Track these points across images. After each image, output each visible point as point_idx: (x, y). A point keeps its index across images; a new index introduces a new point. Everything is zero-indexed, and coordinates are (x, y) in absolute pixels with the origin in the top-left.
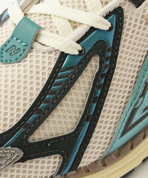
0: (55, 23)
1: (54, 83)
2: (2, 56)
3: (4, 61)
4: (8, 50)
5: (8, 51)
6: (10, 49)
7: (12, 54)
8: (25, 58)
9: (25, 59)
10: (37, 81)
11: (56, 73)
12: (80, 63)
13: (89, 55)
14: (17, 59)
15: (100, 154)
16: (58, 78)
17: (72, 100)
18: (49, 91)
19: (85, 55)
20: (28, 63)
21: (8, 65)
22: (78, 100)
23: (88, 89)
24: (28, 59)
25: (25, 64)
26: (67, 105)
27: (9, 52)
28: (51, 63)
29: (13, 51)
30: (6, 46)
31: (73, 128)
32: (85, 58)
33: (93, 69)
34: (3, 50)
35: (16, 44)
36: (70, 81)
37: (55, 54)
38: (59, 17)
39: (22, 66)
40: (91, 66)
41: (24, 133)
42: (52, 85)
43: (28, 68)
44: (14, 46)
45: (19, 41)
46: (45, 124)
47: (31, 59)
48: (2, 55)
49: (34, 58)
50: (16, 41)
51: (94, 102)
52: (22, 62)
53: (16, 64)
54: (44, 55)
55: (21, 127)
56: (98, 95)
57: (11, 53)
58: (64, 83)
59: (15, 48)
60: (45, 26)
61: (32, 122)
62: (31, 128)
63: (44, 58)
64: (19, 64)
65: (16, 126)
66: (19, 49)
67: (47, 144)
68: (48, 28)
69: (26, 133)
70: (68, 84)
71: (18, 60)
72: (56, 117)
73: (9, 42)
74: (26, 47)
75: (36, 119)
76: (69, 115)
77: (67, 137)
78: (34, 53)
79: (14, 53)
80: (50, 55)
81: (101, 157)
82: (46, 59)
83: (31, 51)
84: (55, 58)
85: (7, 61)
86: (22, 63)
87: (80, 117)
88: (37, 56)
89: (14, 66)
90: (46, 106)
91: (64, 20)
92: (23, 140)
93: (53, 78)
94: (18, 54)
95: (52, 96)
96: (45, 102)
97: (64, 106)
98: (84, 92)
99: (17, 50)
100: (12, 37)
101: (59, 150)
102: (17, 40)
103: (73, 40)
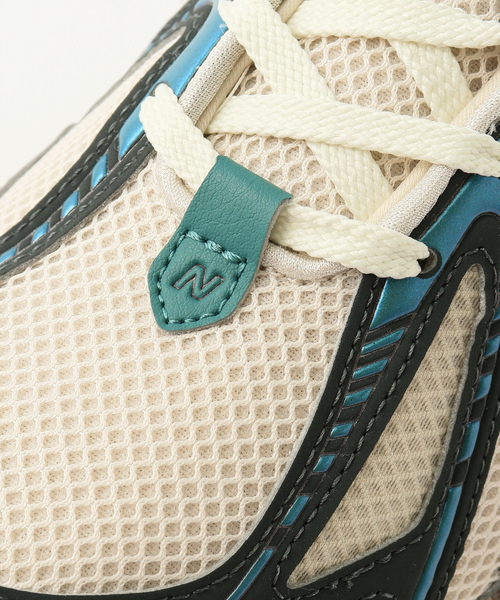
0: (330, 171)
1: (351, 382)
2: (163, 305)
3: (171, 321)
4: (178, 278)
5: (179, 284)
6: (183, 274)
7: (196, 292)
8: (243, 305)
9: (245, 309)
10: (297, 382)
11: (353, 347)
12: (429, 299)
13: (454, 268)
14: (216, 313)
15: (493, 575)
16: (362, 363)
17: (410, 428)
18: (338, 411)
19: (442, 273)
20: (255, 322)
21: (188, 336)
22: (426, 424)
23: (455, 380)
24: (253, 306)
25: (246, 326)
26: (397, 447)
27: (182, 286)
28: (333, 316)
29: (196, 281)
30: (167, 263)
31: (416, 514)
32: (440, 282)
33: (468, 312)
34: (158, 279)
35: (203, 257)
36: (403, 367)
37: (345, 284)
38: (337, 146)
39: (239, 334)
40: (462, 305)
41: (275, 560)
42: (345, 389)
43: (259, 340)
44: (196, 263)
45: (212, 245)
46: (336, 521)
47: (264, 307)
48: (161, 300)
49: (274, 304)
50: (200, 245)
51: (472, 418)
52: (236, 320)
53: (218, 331)
54: (305, 288)
55: (264, 545)
56: (485, 392)
57: (191, 290)
58: (380, 376)
59: (203, 274)
60: (294, 181)
61: (295, 524)
62: (293, 542)
63: (306, 298)
64: (225, 328)
65: (248, 545)
66: (216, 274)
67: (342, 583)
68: (308, 186)
69: (280, 563)
70: (396, 379)
71: (221, 316)
72: (366, 491)
73: (175, 248)
74: (242, 266)
75: (306, 510)
76: (404, 476)
77: (401, 547)
78: (271, 285)
79: (204, 290)
80: (326, 289)
81: (494, 583)
82: (316, 304)
83: (259, 277)
84: (347, 297)
85: (182, 321)
86: (236, 325)
87: (436, 474)
88: (282, 295)
89: (208, 338)
90: (334, 461)
91: (357, 155)
92: (273, 586)
93: (346, 366)
94: (218, 293)
95: (348, 427)
96: (329, 451)
97: (389, 450)
98: (444, 393)
99: (210, 280)
100: (184, 231)
101: (378, 593)
102: (204, 240)
103: (402, 230)
